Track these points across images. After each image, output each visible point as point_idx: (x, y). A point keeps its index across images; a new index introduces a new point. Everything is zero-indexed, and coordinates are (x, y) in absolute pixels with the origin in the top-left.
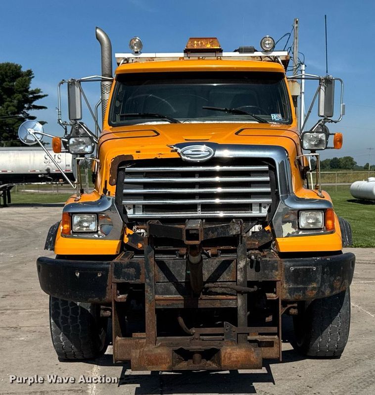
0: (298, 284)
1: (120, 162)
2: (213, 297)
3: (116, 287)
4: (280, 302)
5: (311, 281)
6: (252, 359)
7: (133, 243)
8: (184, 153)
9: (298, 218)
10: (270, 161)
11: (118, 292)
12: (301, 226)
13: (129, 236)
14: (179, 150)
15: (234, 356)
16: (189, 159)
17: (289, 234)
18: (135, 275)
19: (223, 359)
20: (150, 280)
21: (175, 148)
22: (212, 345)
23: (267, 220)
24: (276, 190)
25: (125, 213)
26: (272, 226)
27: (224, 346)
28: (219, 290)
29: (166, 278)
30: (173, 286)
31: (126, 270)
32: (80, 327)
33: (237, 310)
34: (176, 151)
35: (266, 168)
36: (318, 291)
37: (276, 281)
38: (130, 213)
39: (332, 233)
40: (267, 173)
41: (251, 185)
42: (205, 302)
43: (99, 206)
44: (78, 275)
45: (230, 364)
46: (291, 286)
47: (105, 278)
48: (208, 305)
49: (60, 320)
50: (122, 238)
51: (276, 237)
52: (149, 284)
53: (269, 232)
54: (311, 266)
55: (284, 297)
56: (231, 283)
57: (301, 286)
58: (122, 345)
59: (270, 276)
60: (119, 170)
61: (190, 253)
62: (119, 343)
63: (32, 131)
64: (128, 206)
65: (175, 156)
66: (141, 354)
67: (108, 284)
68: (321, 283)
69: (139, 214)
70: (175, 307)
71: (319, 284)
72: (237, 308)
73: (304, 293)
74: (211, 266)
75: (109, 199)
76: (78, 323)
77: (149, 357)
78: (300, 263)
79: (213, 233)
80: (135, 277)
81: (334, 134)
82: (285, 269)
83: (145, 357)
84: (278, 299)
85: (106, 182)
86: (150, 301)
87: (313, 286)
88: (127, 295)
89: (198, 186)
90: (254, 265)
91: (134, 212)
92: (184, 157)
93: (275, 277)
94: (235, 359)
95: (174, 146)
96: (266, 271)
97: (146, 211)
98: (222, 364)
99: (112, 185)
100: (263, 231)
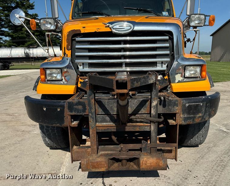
0: (190, 115)
1: (73, 34)
2: (134, 124)
3: (70, 117)
4: (178, 127)
5: (199, 112)
6: (161, 165)
7: (83, 87)
8: (114, 27)
9: (185, 71)
10: (170, 33)
11: (72, 120)
12: (186, 76)
13: (81, 82)
14: (111, 26)
15: (149, 163)
16: (117, 32)
17: (179, 81)
18: (83, 110)
19: (141, 164)
20: (92, 114)
21: (108, 25)
22: (134, 155)
23: (166, 72)
24: (172, 53)
25: (78, 68)
26: (169, 76)
27: (142, 156)
28: (138, 120)
29: (103, 112)
30: (108, 117)
31: (76, 107)
32: (57, 134)
33: (151, 133)
34: (109, 26)
35: (167, 38)
36: (202, 119)
37: (176, 113)
38: (81, 68)
39: (204, 80)
40: (168, 41)
41: (157, 49)
42: (129, 127)
43: (61, 64)
44: (45, 109)
45: (146, 167)
46: (186, 116)
47: (62, 111)
48: (132, 129)
49: (45, 131)
50: (77, 84)
51: (171, 83)
52: (91, 117)
53: (167, 80)
54: (199, 102)
55: (181, 123)
56: (146, 115)
57: (192, 116)
58: (77, 152)
59: (172, 110)
60: (72, 40)
61: (120, 98)
62: (75, 150)
63: (17, 16)
64: (79, 64)
65: (108, 30)
66: (88, 162)
67: (65, 115)
68: (204, 114)
69: (87, 69)
70: (110, 131)
71: (203, 114)
72: (151, 131)
73: (193, 120)
74: (133, 104)
75: (67, 59)
76: (56, 132)
77: (93, 164)
78: (192, 101)
79: (137, 82)
80: (83, 111)
81: (210, 16)
82: (182, 105)
83: (90, 164)
84: (177, 125)
85: (65, 48)
86: (93, 127)
87: (199, 115)
88: (78, 122)
89: (123, 50)
90: (162, 103)
91: (83, 68)
92: (114, 31)
93: (176, 111)
94: (149, 165)
95: (107, 23)
96: (170, 107)
97: (91, 67)
98: (141, 168)
99: (68, 50)
100: (163, 79)
